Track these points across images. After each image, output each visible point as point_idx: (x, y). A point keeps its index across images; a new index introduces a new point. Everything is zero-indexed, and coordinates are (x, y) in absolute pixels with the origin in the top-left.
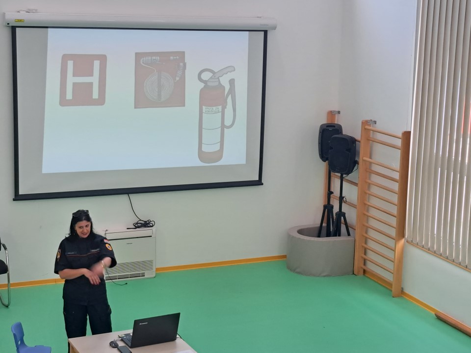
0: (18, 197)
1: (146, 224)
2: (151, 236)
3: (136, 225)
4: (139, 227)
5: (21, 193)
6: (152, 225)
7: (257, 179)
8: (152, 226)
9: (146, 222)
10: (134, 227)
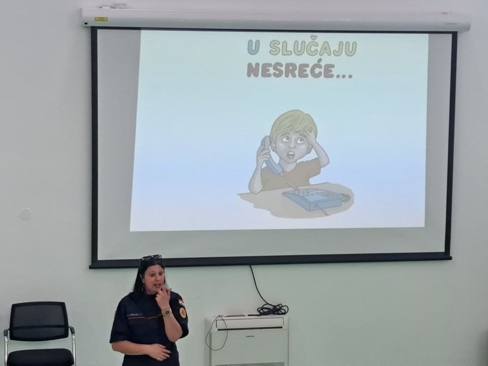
0: (96, 264)
1: (276, 310)
2: (281, 327)
3: (261, 311)
4: (264, 314)
5: (100, 258)
6: (283, 311)
7: (443, 250)
8: (284, 313)
9: (275, 307)
10: (258, 314)
